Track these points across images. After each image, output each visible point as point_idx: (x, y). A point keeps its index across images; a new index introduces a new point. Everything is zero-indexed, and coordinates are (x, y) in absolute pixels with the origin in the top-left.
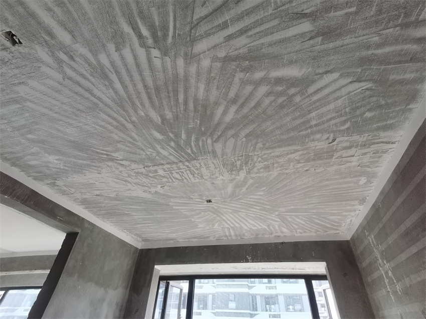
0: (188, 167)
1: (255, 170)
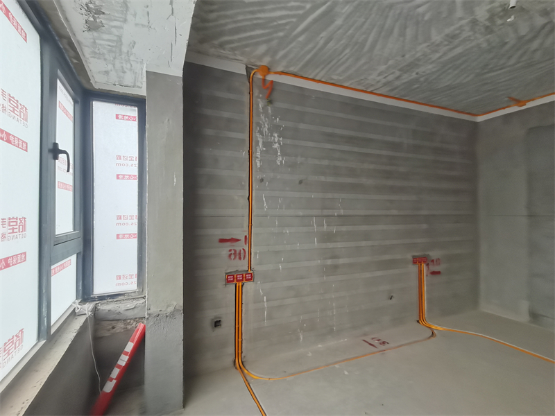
1: (467, 28)
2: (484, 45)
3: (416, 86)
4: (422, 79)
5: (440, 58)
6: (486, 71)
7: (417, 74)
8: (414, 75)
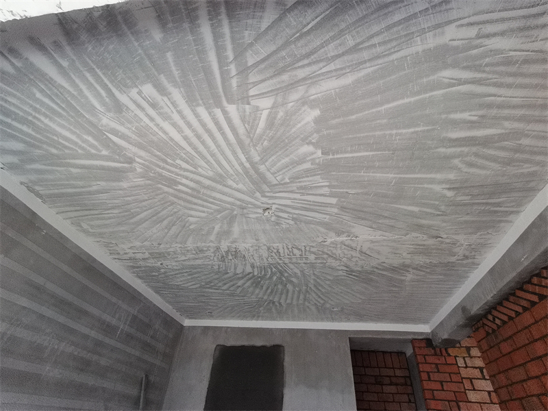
0: (280, 259)
2: (216, 267)
5: (184, 261)
6: (208, 286)
8: (158, 265)
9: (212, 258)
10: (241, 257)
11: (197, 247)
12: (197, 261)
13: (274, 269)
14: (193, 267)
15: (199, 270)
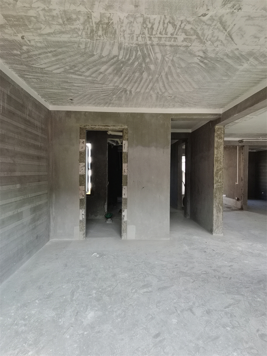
2: (82, 46)
3: (15, 52)
4: (25, 48)
5: (49, 34)
6: (72, 71)
7: (23, 38)
8: (18, 38)
9: (80, 33)
10: (111, 32)
11: (65, 11)
12: (64, 35)
13: (139, 53)
14: (59, 45)
15: (65, 49)
